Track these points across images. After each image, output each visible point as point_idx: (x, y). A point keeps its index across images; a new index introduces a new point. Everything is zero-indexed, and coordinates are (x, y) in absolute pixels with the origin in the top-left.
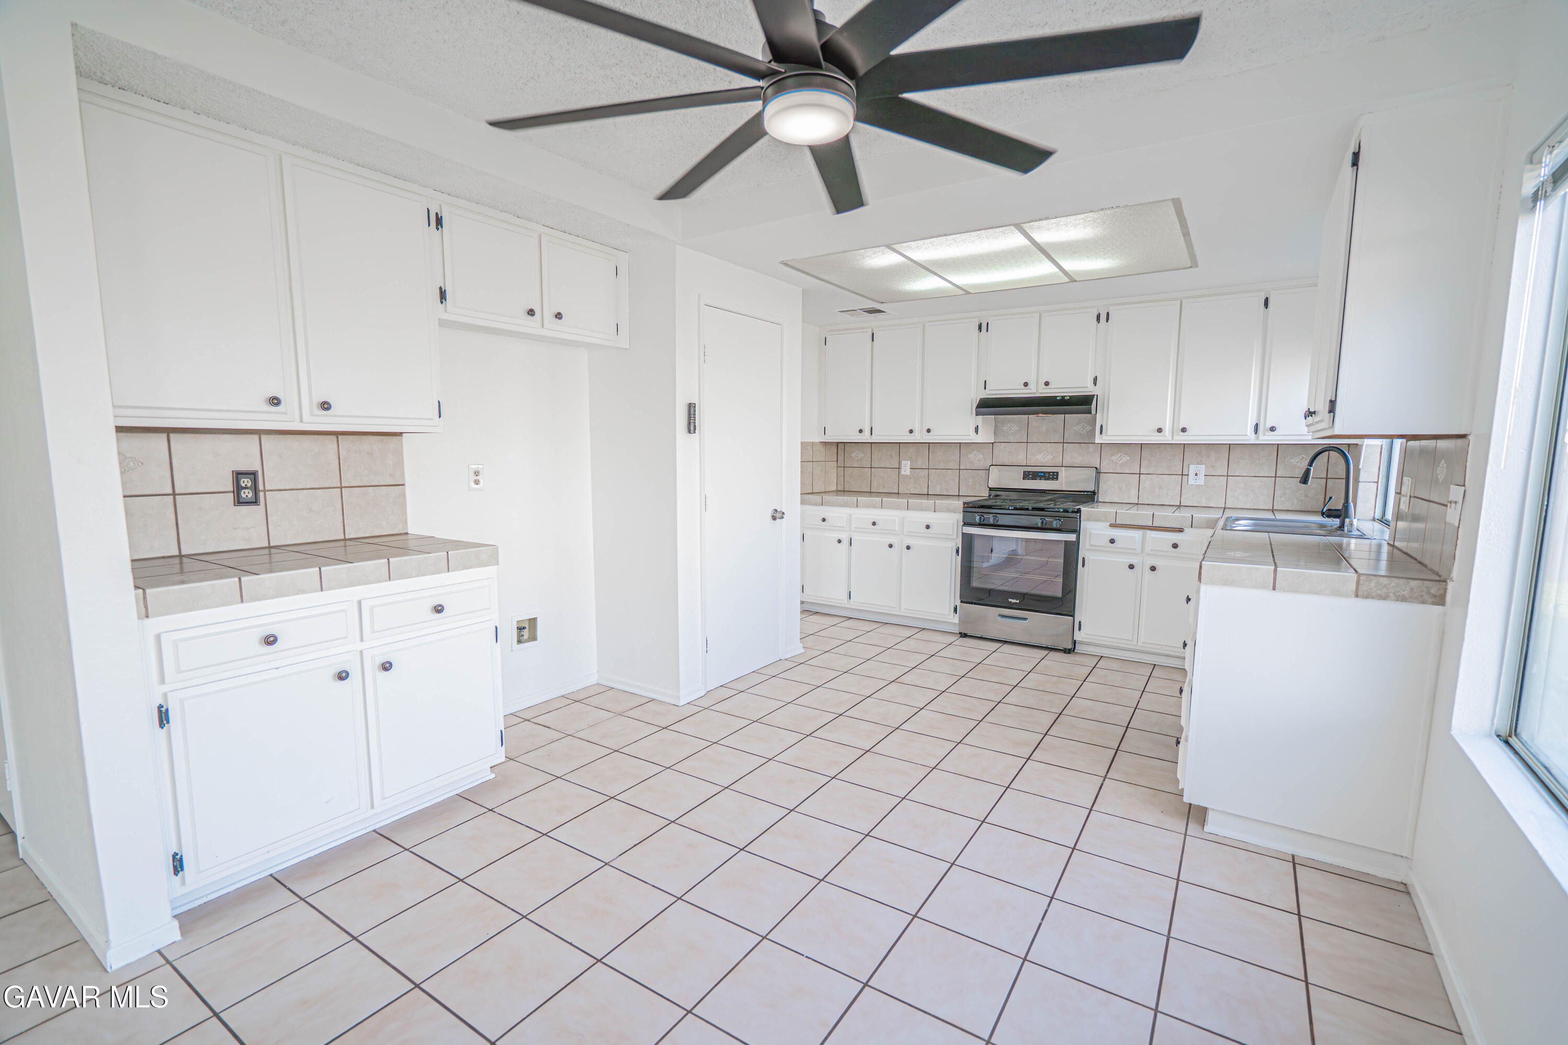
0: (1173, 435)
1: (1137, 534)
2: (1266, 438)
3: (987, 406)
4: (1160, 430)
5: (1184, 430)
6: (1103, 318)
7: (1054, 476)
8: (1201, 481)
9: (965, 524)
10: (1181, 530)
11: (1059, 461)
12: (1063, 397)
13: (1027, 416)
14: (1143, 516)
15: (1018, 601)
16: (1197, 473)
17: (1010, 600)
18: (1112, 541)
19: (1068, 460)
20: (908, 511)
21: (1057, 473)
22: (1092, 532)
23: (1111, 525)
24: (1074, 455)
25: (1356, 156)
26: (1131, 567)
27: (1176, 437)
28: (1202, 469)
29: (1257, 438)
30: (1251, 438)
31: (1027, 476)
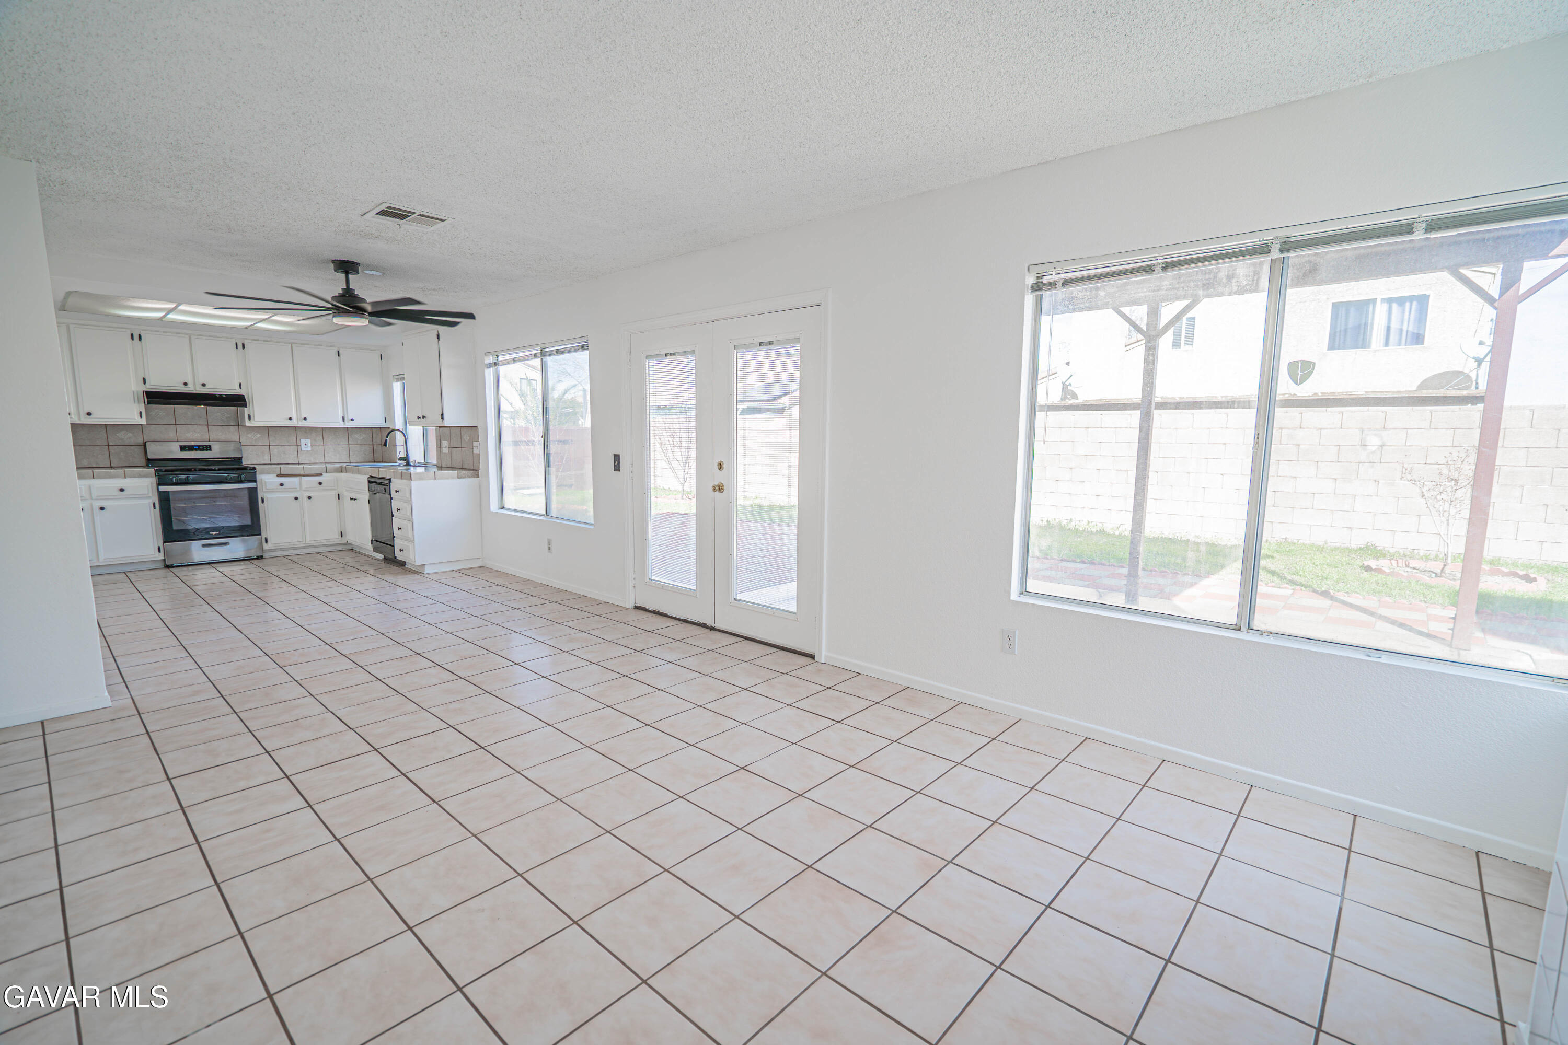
0: (298, 423)
1: (296, 479)
2: (350, 424)
3: (154, 398)
4: (290, 419)
5: (305, 419)
6: (240, 346)
7: (208, 448)
8: (309, 448)
9: (159, 484)
10: (321, 475)
11: (206, 437)
12: (221, 395)
13: (172, 406)
14: (299, 469)
15: (218, 533)
16: (306, 444)
17: (211, 533)
18: (282, 485)
19: (213, 436)
20: (94, 480)
21: (210, 446)
22: (267, 480)
23: (277, 476)
24: (217, 433)
25: (438, 336)
26: (296, 498)
27: (300, 423)
28: (308, 441)
29: (345, 424)
30: (341, 425)
31: (183, 448)
